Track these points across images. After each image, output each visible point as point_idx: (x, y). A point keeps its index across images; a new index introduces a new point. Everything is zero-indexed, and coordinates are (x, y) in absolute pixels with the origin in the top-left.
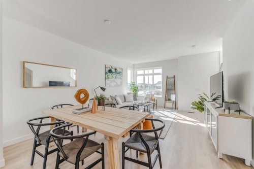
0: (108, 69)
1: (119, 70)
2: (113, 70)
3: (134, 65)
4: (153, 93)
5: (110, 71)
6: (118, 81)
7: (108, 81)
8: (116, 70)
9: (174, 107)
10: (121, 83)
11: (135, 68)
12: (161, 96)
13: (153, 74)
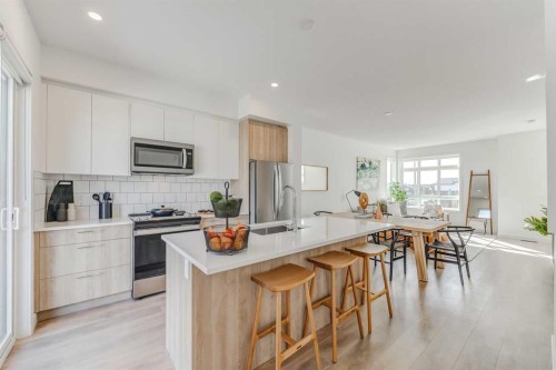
0: (360, 164)
1: (374, 164)
2: (367, 165)
3: (397, 152)
4: (439, 203)
5: (363, 166)
6: (374, 181)
7: (360, 183)
8: (370, 163)
9: (488, 229)
10: (378, 184)
11: (398, 156)
12: (458, 209)
13: (439, 168)
